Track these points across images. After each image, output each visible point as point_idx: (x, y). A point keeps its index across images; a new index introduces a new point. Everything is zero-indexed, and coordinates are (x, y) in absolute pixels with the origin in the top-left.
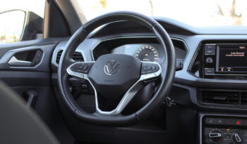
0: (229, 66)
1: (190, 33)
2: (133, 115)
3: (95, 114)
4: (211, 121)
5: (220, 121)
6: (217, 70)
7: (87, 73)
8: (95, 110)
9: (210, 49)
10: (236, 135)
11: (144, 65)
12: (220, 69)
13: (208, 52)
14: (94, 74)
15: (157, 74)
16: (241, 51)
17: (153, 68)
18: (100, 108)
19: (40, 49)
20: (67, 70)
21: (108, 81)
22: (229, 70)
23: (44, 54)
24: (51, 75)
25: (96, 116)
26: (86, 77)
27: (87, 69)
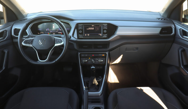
0: (88, 34)
1: (72, 20)
2: (54, 61)
3: (38, 61)
4: (83, 55)
5: (86, 55)
6: (84, 36)
7: (32, 44)
8: (38, 60)
9: (80, 27)
10: (93, 60)
11: (55, 39)
12: (85, 35)
13: (80, 28)
14: (34, 44)
15: (62, 43)
16: (93, 27)
17: (60, 41)
18: (40, 59)
19: (5, 30)
20: (22, 43)
21: (42, 48)
22: (88, 35)
23: (8, 32)
24: (13, 40)
25: (39, 63)
26: (31, 46)
27: (31, 42)
